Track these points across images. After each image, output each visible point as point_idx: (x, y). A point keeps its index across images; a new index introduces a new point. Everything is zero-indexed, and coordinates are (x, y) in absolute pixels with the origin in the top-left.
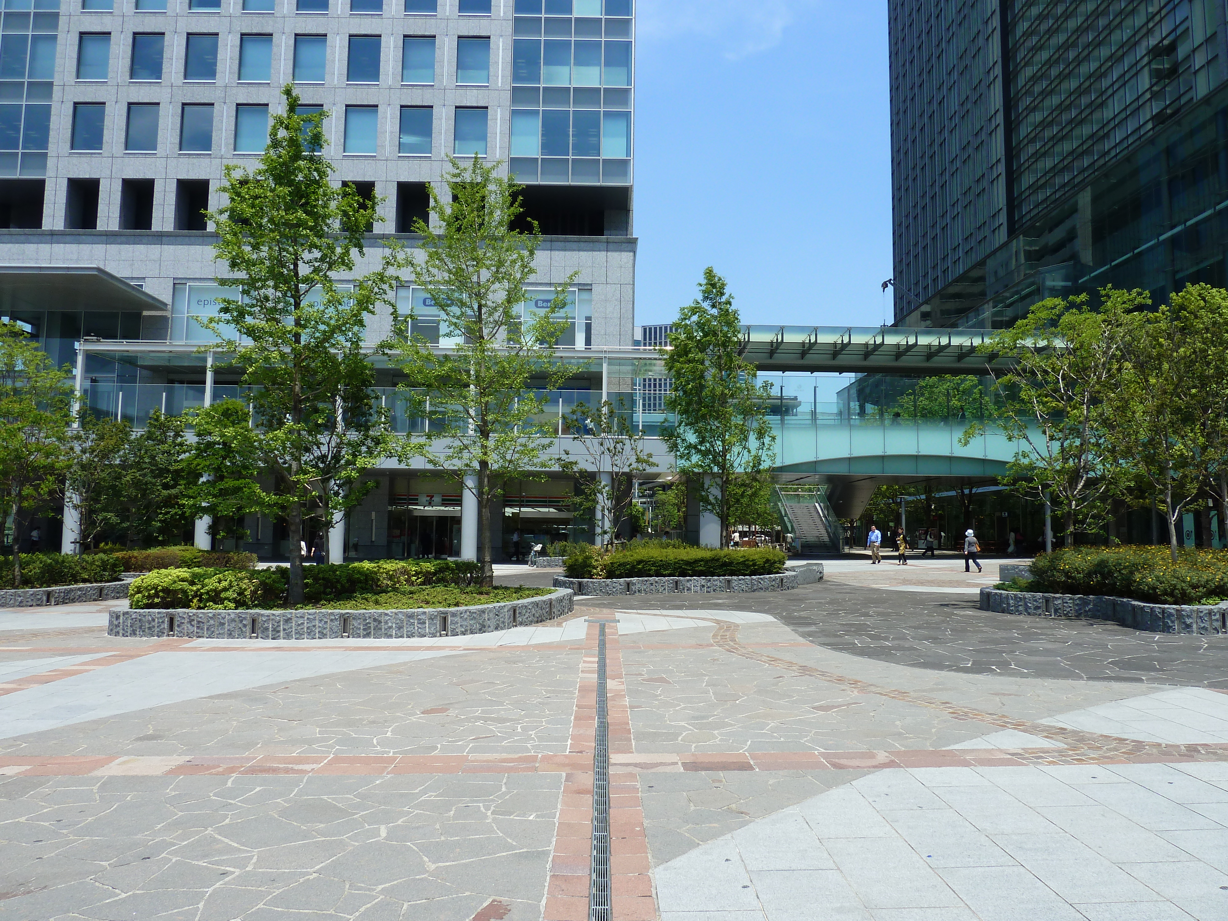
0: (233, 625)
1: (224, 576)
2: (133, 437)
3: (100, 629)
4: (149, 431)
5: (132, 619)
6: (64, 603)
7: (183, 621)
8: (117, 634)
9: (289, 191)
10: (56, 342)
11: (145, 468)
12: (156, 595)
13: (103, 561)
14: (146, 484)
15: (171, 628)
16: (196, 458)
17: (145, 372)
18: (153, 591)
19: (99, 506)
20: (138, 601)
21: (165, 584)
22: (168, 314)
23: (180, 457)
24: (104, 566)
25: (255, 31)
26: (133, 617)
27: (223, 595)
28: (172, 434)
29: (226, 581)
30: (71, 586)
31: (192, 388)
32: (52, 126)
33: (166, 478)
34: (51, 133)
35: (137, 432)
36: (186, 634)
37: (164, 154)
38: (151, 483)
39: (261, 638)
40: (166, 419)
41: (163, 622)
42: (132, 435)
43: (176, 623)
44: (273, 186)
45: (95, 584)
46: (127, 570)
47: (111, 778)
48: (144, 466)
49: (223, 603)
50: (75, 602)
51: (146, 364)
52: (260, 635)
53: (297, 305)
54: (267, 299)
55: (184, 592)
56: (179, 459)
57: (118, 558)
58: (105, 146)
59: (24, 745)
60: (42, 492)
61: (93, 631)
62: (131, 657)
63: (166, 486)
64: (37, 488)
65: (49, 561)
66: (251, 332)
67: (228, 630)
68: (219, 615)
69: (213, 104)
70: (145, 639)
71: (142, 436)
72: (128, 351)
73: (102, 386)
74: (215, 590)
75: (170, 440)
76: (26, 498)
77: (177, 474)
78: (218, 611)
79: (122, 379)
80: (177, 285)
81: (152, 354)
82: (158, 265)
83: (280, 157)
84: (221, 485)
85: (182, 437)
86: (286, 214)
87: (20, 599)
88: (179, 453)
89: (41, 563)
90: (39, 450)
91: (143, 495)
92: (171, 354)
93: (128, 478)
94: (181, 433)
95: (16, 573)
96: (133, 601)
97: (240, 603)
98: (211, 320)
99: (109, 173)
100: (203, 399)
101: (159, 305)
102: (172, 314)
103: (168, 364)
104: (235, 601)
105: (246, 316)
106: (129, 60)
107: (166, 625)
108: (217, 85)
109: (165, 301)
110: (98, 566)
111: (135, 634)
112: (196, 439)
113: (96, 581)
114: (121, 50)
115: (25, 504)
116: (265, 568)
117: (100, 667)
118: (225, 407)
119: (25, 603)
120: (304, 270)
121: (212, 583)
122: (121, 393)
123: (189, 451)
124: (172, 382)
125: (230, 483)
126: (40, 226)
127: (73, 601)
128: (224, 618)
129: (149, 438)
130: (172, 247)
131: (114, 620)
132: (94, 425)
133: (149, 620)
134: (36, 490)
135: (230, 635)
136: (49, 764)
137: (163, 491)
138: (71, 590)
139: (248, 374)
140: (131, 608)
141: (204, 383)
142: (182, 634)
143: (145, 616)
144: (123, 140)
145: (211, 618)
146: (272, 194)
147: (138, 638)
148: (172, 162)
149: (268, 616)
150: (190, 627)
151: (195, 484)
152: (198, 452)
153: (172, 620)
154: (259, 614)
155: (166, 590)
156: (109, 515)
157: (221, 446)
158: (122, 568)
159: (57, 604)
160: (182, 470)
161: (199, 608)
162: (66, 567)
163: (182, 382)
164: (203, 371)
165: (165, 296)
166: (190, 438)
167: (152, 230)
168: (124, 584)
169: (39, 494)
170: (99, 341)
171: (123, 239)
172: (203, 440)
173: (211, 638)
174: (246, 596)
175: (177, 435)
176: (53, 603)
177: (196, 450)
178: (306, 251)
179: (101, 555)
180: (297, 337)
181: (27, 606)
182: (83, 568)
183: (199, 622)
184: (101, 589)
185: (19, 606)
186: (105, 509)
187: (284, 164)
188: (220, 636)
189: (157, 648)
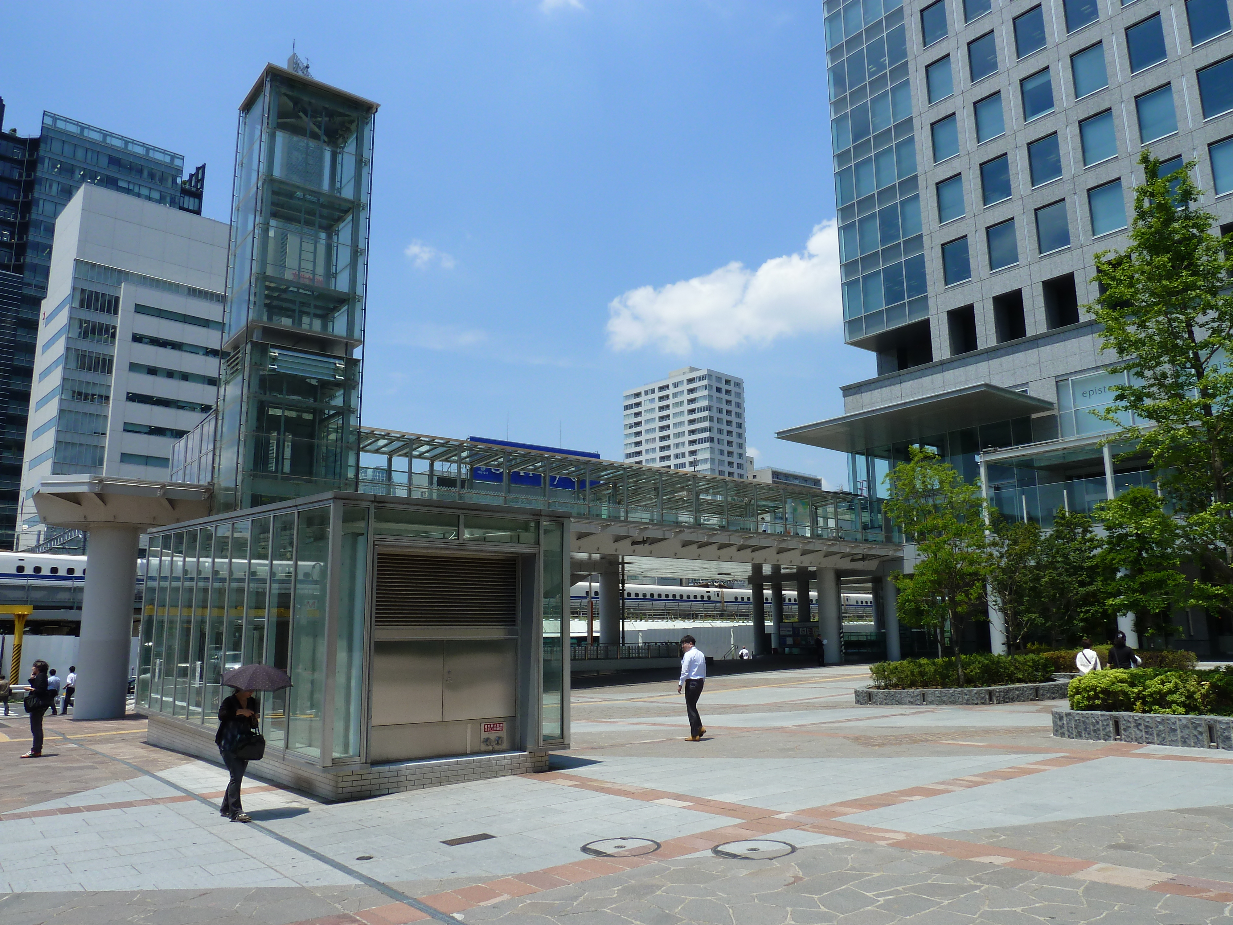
0: (1186, 731)
1: (1167, 677)
2: (1043, 538)
3: (1045, 730)
4: (1057, 531)
5: (1076, 721)
6: (1004, 702)
7: (1129, 725)
8: (1063, 735)
9: (1168, 258)
10: (960, 458)
11: (1059, 568)
12: (1096, 697)
13: (1034, 662)
14: (1063, 583)
15: (1118, 732)
16: (1110, 553)
17: (1042, 473)
18: (1093, 693)
19: (1023, 607)
20: (1078, 703)
21: (1103, 685)
22: (1055, 412)
23: (1093, 553)
24: (1036, 666)
25: (1092, 113)
26: (1076, 718)
27: (1169, 698)
28: (1080, 530)
29: (1170, 682)
30: (1009, 686)
31: (1091, 481)
32: (927, 271)
33: (1082, 575)
34: (927, 277)
35: (1046, 532)
36: (1134, 739)
37: (1025, 262)
38: (1067, 581)
39: (1223, 748)
40: (1072, 516)
41: (1108, 725)
42: (1041, 536)
43: (1122, 727)
44: (1149, 258)
45: (1030, 685)
46: (1057, 671)
47: (1093, 883)
48: (1058, 565)
49: (1171, 707)
50: (1014, 701)
51: (1042, 464)
52: (1221, 745)
53: (1200, 375)
54: (1164, 375)
55: (1125, 694)
56: (1091, 555)
57: (1047, 658)
58: (973, 273)
59: (1003, 837)
60: (972, 597)
61: (1039, 731)
62: (1082, 760)
63: (1082, 584)
64: (967, 593)
65: (987, 662)
66: (1151, 414)
67: (1182, 737)
68: (1169, 719)
69: (1064, 199)
70: (1091, 741)
71: (1051, 535)
72: (1024, 455)
73: (1006, 492)
74: (1159, 692)
75: (1079, 537)
76: (960, 604)
77: (1092, 571)
78: (1166, 715)
79: (1022, 483)
80: (1060, 382)
81: (1047, 455)
82: (1038, 368)
83: (1151, 227)
84: (1142, 579)
85: (1091, 532)
86: (1170, 283)
87: (966, 697)
88: (1091, 550)
89: (979, 663)
90: (964, 559)
91: (1062, 594)
92: (1065, 451)
93: (1046, 579)
94: (1089, 528)
95: (960, 673)
96: (1073, 702)
97: (1190, 707)
98: (1108, 411)
99: (980, 296)
100: (1105, 491)
101: (1045, 405)
102: (1059, 411)
103: (1063, 461)
104: (1183, 704)
105: (1144, 398)
106: (980, 190)
107: (1111, 728)
108: (1064, 179)
109: (1051, 400)
110: (1030, 666)
111: (1081, 736)
112: (1107, 533)
113: (1031, 682)
114: (972, 184)
115: (959, 609)
116: (1213, 668)
117: (1055, 768)
118: (1132, 496)
119: (971, 701)
120: (1200, 335)
121: (1154, 685)
122: (1023, 497)
123: (1100, 546)
124: (1070, 478)
125: (1151, 576)
126: (931, 359)
127: (1012, 700)
128: (1174, 724)
129: (1058, 537)
130: (1048, 347)
131: (1058, 720)
132: (1007, 531)
133: (1093, 723)
134: (967, 595)
135: (1185, 743)
136: (1031, 859)
137: (1080, 589)
138: (1009, 690)
139: (1154, 457)
140: (1072, 709)
141: (1104, 474)
142: (1130, 739)
143: (1088, 718)
144: (987, 262)
145: (1159, 722)
146: (1149, 267)
147: (1084, 741)
148: (1035, 268)
149: (1227, 723)
150: (1138, 732)
151: (1114, 579)
152: (1111, 546)
153: (1117, 724)
154: (1216, 721)
155: (1105, 691)
156: (1034, 616)
157: (1134, 538)
158: (1053, 668)
159: (999, 703)
160: (1097, 566)
161: (1144, 711)
162: (1001, 667)
163: (1080, 477)
164: (1100, 462)
165: (1050, 396)
166: (1100, 532)
167: (1028, 336)
168: (1058, 685)
169: (970, 599)
170: (996, 451)
171: (1003, 351)
172: (1114, 533)
173: (1163, 744)
174: (1196, 700)
175: (1086, 531)
176: (995, 702)
177: (1108, 544)
178: (1200, 315)
179: (1031, 656)
180: (1207, 409)
181: (973, 704)
182: (1016, 668)
183: (1147, 727)
184: (1037, 689)
185: (967, 704)
186: (1028, 611)
187: (1157, 232)
188: (1172, 743)
189: (1108, 752)
